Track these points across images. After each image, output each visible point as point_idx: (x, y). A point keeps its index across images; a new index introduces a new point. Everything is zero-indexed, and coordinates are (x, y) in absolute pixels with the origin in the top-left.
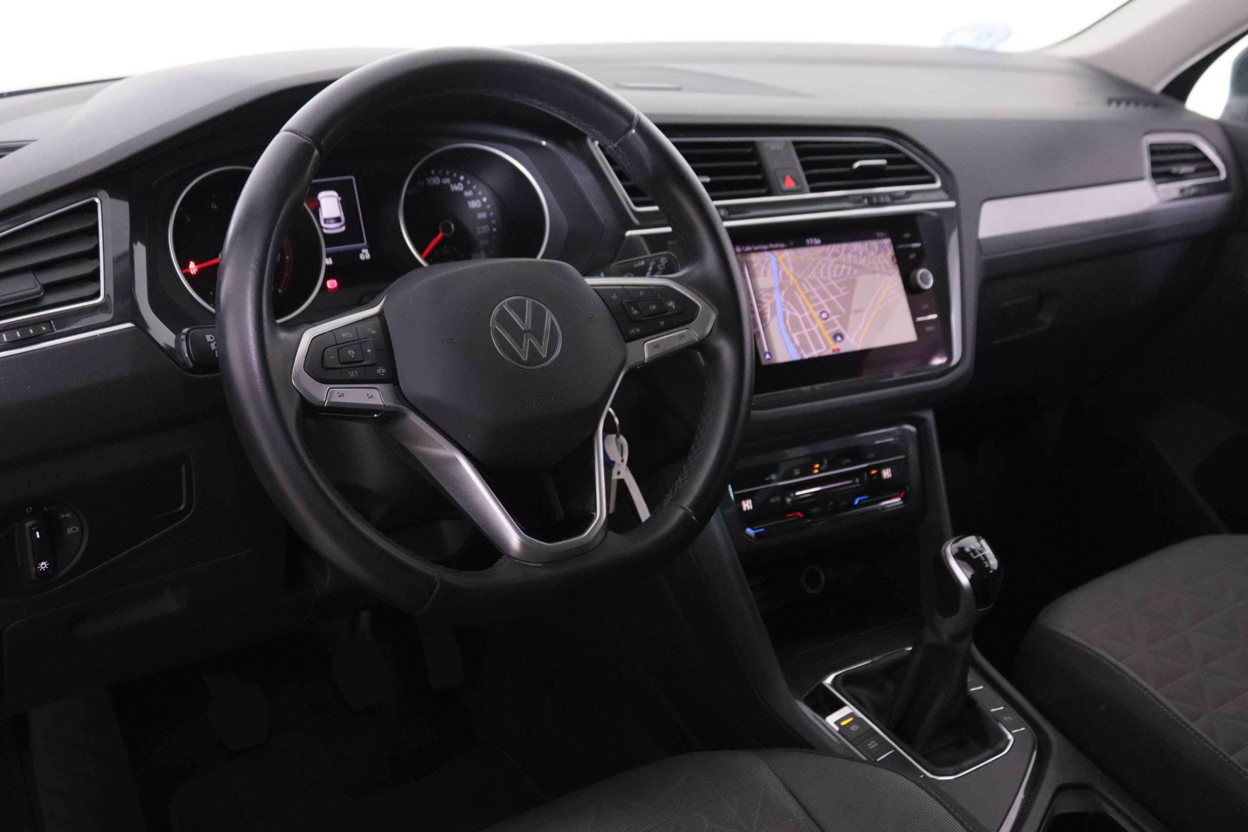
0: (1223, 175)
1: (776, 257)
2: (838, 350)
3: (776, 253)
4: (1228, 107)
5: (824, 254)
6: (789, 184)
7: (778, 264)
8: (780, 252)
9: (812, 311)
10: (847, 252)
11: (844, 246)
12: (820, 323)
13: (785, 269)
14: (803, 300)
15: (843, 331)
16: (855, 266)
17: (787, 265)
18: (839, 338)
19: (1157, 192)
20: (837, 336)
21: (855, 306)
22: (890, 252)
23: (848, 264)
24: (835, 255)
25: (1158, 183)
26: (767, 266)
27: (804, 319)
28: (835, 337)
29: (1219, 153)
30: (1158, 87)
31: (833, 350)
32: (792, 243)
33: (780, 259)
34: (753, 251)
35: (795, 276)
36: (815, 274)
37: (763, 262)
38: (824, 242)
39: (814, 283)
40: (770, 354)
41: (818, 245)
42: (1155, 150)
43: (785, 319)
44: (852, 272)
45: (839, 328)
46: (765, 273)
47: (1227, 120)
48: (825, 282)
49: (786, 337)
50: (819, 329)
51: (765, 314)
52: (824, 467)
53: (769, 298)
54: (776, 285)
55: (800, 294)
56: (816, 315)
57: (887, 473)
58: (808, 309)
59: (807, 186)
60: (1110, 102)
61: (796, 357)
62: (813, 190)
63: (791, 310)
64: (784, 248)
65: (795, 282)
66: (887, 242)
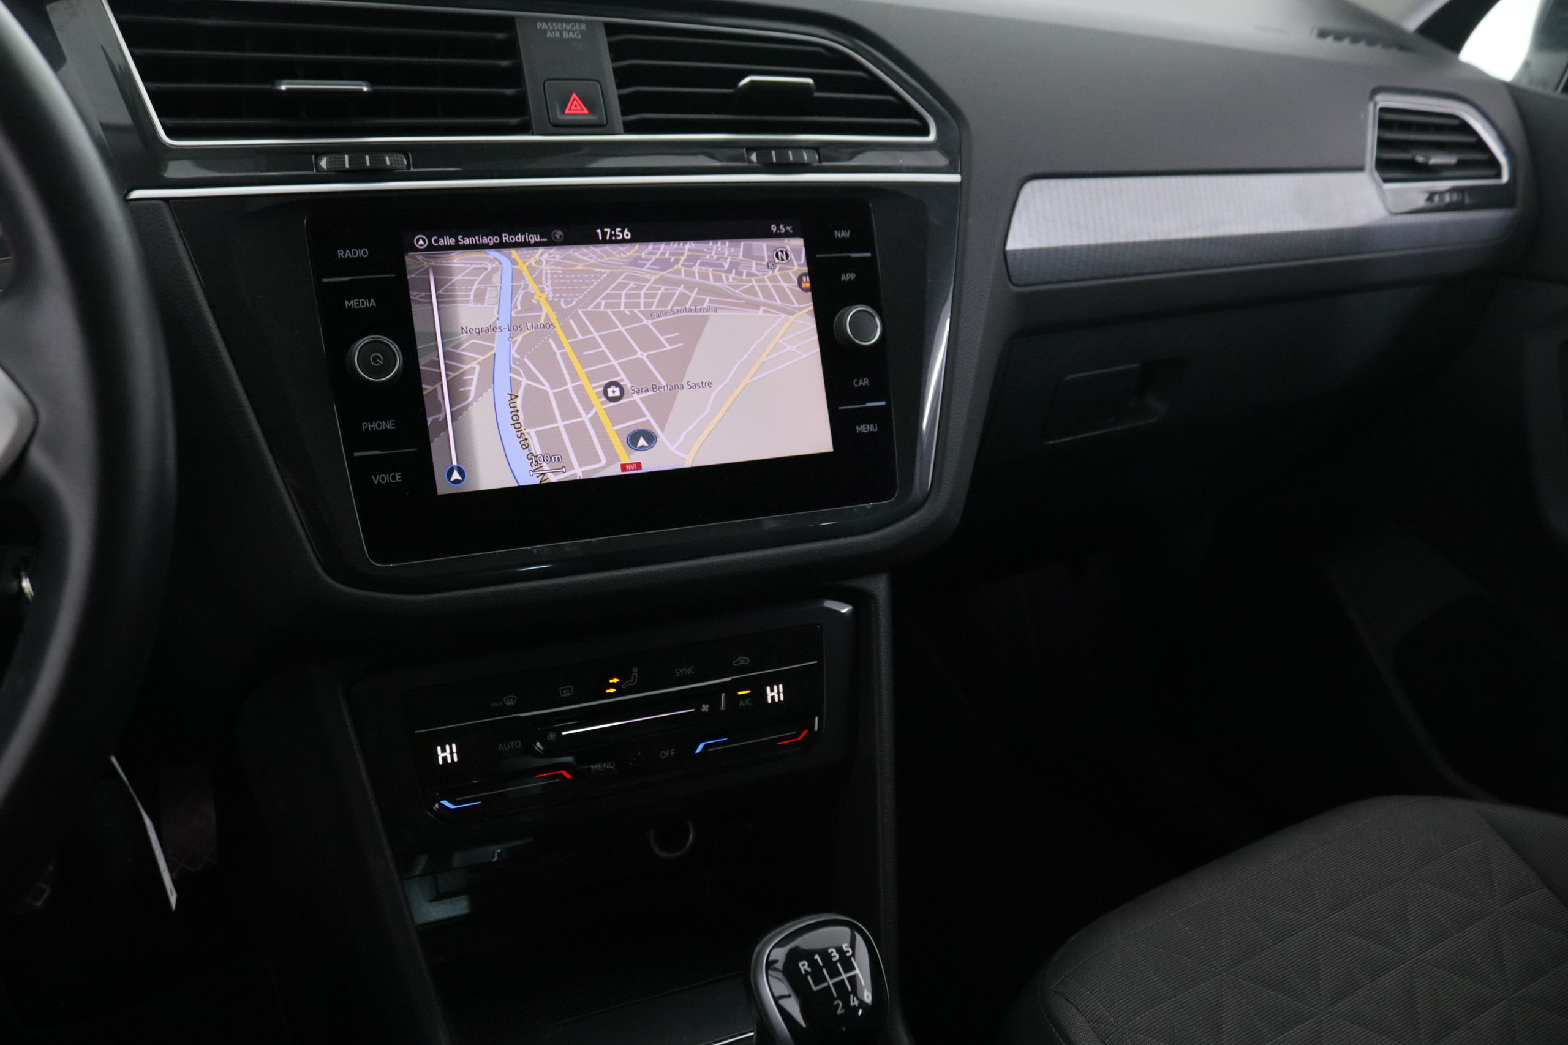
0: (1505, 178)
1: (514, 262)
2: (639, 465)
3: (514, 253)
4: (1527, 65)
5: (636, 262)
6: (576, 109)
7: (517, 276)
8: (525, 251)
9: (584, 380)
10: (692, 260)
11: (688, 247)
12: (600, 406)
13: (533, 288)
14: (565, 356)
15: (657, 429)
16: (705, 290)
17: (538, 281)
18: (642, 442)
19: (1382, 193)
20: (639, 438)
21: (692, 375)
22: (799, 265)
23: (690, 287)
24: (663, 264)
25: (1386, 180)
26: (488, 279)
27: (563, 399)
28: (632, 440)
29: (1502, 138)
30: (1412, 24)
31: (624, 467)
32: (559, 234)
33: (522, 266)
34: (457, 247)
35: (554, 305)
36: (603, 302)
37: (477, 271)
38: (638, 238)
39: (600, 320)
40: (461, 472)
41: (623, 241)
42: (1388, 121)
43: (513, 397)
44: (698, 302)
45: (648, 419)
46: (480, 297)
47: (1524, 83)
48: (624, 319)
49: (510, 434)
50: (596, 420)
51: (465, 383)
52: (631, 683)
53: (483, 350)
54: (504, 322)
55: (560, 346)
56: (593, 391)
57: (775, 694)
58: (575, 377)
59: (618, 119)
60: (1323, 34)
61: (527, 478)
62: (629, 128)
63: (530, 376)
64: (537, 245)
65: (553, 317)
66: (796, 245)
